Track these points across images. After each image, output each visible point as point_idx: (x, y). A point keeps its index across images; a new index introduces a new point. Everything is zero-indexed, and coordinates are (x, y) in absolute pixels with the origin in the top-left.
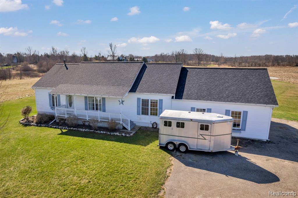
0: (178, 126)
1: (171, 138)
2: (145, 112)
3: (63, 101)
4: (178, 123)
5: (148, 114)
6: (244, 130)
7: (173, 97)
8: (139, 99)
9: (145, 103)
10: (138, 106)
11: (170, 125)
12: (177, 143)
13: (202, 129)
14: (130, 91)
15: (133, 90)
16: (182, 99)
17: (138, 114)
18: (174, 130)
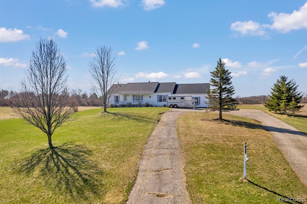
0: (174, 99)
1: (171, 104)
2: (161, 101)
3: (121, 98)
4: (174, 98)
5: (162, 101)
6: (200, 104)
7: (172, 93)
8: (158, 95)
9: (161, 96)
10: (158, 98)
11: (171, 99)
12: (173, 105)
13: (182, 99)
14: (155, 92)
15: (156, 91)
16: (175, 93)
17: (158, 102)
18: (172, 100)
